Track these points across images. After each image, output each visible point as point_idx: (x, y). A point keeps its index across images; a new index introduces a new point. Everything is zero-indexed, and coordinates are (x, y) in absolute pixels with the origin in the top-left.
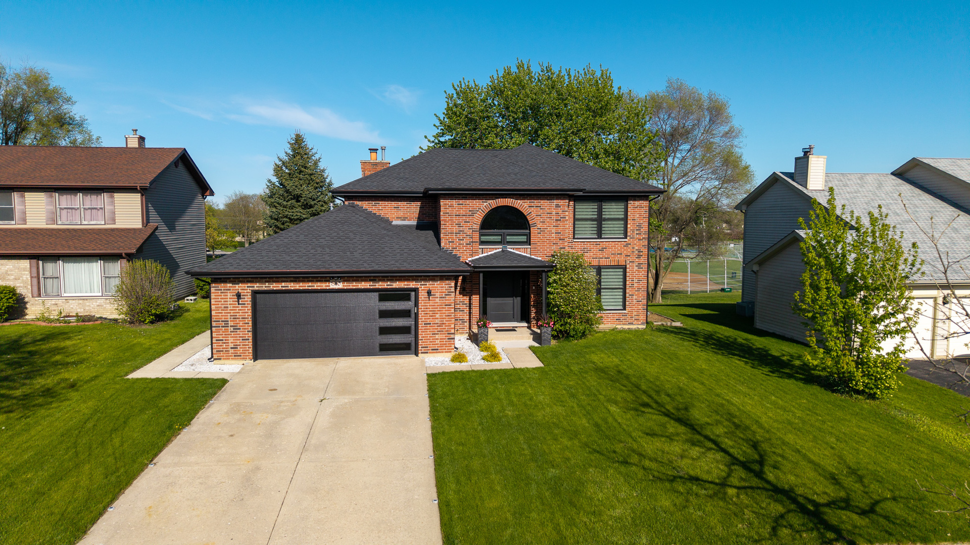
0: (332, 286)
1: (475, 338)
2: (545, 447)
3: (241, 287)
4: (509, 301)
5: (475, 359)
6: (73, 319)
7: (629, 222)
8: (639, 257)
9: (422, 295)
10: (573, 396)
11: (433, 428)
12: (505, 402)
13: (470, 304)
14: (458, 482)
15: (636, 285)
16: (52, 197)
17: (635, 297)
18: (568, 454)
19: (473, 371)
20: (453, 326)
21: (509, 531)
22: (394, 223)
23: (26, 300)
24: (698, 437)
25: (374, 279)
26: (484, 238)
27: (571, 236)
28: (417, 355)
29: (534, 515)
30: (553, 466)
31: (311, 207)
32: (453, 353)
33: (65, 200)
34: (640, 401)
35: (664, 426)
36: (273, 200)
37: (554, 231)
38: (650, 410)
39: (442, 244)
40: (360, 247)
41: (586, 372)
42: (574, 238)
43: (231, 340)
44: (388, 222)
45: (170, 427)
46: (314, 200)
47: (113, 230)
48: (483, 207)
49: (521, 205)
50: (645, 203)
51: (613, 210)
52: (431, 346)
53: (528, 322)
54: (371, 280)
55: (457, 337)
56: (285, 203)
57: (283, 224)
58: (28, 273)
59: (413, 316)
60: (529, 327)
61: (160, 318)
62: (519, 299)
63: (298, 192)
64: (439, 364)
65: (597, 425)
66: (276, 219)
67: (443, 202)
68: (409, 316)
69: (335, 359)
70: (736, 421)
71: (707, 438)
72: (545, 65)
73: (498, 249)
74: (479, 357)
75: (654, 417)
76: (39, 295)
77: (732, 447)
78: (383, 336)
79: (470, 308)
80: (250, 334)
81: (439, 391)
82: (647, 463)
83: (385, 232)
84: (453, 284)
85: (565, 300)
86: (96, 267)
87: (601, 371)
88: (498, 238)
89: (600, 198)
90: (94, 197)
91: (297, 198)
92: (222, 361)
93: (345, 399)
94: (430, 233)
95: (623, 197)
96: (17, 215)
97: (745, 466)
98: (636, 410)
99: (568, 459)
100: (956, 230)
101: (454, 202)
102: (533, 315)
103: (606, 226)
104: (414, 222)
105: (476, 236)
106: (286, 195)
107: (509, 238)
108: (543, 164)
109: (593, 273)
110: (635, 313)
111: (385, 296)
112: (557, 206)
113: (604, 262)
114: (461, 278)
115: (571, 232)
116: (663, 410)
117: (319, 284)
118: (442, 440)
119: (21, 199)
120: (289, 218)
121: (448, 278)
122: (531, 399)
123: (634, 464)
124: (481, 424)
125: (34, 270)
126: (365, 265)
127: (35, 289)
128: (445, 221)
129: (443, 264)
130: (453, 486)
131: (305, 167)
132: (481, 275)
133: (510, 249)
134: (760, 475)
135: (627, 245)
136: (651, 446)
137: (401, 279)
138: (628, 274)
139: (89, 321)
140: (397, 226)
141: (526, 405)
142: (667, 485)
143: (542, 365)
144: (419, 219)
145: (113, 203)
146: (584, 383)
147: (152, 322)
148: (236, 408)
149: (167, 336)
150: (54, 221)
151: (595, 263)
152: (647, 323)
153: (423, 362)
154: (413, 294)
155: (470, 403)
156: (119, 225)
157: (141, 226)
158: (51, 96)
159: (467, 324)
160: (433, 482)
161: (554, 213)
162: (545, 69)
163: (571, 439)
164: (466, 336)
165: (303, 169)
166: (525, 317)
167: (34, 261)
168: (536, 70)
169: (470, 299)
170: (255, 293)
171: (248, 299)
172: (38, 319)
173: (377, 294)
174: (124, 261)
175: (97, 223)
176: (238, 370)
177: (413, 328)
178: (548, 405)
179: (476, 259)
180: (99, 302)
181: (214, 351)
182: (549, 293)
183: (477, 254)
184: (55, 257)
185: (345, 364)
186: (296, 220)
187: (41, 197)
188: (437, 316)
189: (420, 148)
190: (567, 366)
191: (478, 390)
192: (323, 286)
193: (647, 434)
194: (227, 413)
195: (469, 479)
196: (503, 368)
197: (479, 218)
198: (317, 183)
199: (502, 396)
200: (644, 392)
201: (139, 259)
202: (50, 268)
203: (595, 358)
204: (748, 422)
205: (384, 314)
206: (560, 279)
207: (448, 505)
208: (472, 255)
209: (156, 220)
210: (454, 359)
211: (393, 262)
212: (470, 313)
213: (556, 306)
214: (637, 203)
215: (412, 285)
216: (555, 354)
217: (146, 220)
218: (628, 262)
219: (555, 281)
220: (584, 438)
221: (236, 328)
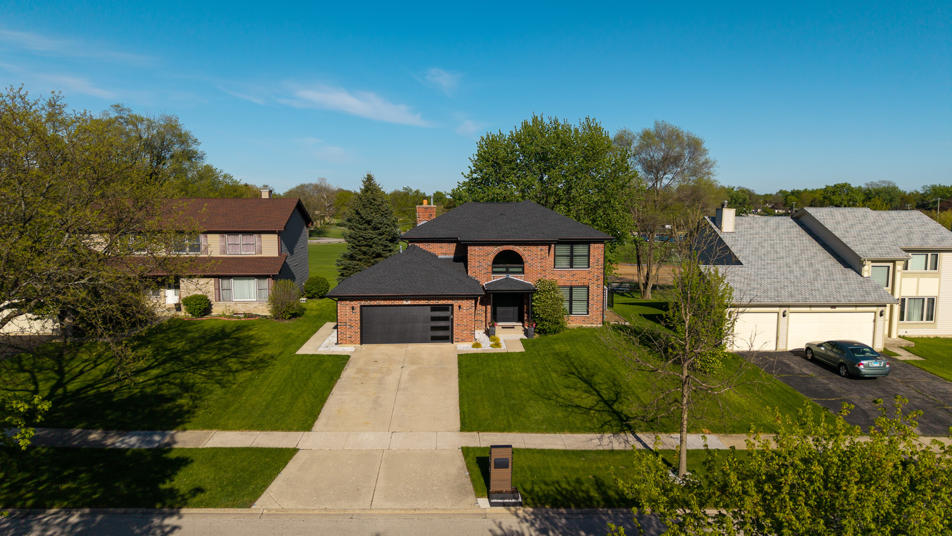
0: (405, 303)
1: (488, 333)
2: (512, 392)
3: (353, 303)
4: (511, 309)
5: (486, 345)
6: (242, 316)
7: (591, 257)
8: (598, 280)
9: (456, 308)
10: (534, 368)
11: (459, 382)
12: (498, 371)
13: (486, 311)
14: (469, 404)
15: (595, 298)
16: (223, 237)
17: (594, 306)
18: (523, 395)
19: (484, 353)
20: (473, 326)
21: (488, 422)
22: (439, 257)
23: (212, 303)
24: (591, 389)
25: (428, 299)
26: (495, 270)
27: (553, 267)
28: (452, 343)
29: (500, 417)
30: (514, 400)
31: (379, 229)
32: (474, 342)
33: (230, 239)
34: (570, 371)
35: (576, 384)
36: (351, 224)
37: (539, 265)
38: (573, 376)
39: (469, 274)
40: (420, 279)
41: (547, 355)
42: (555, 268)
43: (348, 333)
44: (435, 256)
45: (332, 379)
46: (381, 224)
47: (261, 258)
48: (495, 250)
49: (519, 249)
50: (602, 245)
51: (580, 250)
52: (461, 338)
53: (523, 322)
54: (426, 300)
55: (477, 332)
56: (360, 226)
57: (359, 242)
58: (213, 286)
59: (450, 320)
60: (523, 326)
61: (294, 316)
62: (517, 308)
63: (369, 218)
64: (465, 349)
65: (542, 383)
66: (353, 238)
67: (469, 248)
68: (448, 330)
69: (406, 345)
70: (616, 382)
71: (595, 390)
72: (553, 118)
73: (504, 276)
74: (489, 345)
75: (574, 379)
76: (220, 301)
77: (605, 394)
78: (433, 332)
79: (486, 314)
80: (359, 330)
81: (464, 364)
82: (559, 400)
83: (434, 269)
84: (473, 302)
85: (542, 311)
86: (253, 283)
87: (557, 354)
88: (504, 270)
89: (572, 243)
90: (249, 237)
91: (369, 223)
92: (343, 345)
93: (414, 367)
94: (462, 264)
95: (587, 242)
96: (203, 248)
97: (606, 402)
98: (566, 375)
99: (522, 397)
100: (811, 265)
101: (477, 248)
102: (526, 318)
103: (576, 260)
104: (452, 256)
105: (490, 268)
106: (361, 220)
107: (511, 270)
108: (536, 217)
109: (567, 290)
110: (595, 317)
111: (434, 308)
112: (541, 250)
113: (574, 283)
114: (479, 298)
115: (553, 264)
116: (580, 376)
117: (397, 302)
118: (463, 387)
119: (205, 239)
120: (364, 238)
121: (471, 299)
122: (512, 369)
123: (553, 400)
124: (483, 380)
125: (217, 285)
126: (424, 291)
127: (217, 296)
128: (471, 259)
129: (468, 290)
130: (467, 406)
131: (374, 200)
132: (492, 295)
133: (511, 276)
134: (610, 406)
135: (590, 272)
136: (563, 392)
137: (443, 299)
138: (590, 291)
139: (252, 317)
140: (441, 259)
141: (508, 372)
142: (564, 408)
143: (524, 351)
144: (455, 254)
145: (260, 241)
146: (543, 361)
147: (290, 318)
148: (359, 371)
149: (304, 328)
150: (225, 252)
151: (569, 284)
152: (603, 323)
153: (456, 347)
154: (450, 307)
155: (479, 370)
156: (264, 255)
157: (277, 255)
158: (183, 138)
159: (484, 323)
160: (458, 404)
161: (539, 254)
162: (553, 122)
163: (526, 388)
164: (484, 331)
165: (373, 201)
166: (521, 319)
167: (217, 279)
168: (546, 121)
169: (486, 308)
170: (362, 306)
171: (358, 310)
172: (220, 316)
173: (429, 307)
174: (270, 279)
175: (251, 253)
176: (353, 350)
177: (450, 327)
178: (519, 372)
179: (489, 283)
180: (255, 305)
181: (339, 339)
182: (533, 306)
183: (490, 279)
184: (229, 277)
185: (412, 347)
186: (368, 239)
187: (217, 236)
188: (464, 320)
189: (458, 182)
190: (538, 351)
191: (485, 364)
192: (400, 303)
193: (566, 387)
194: (356, 373)
195: (474, 403)
196: (501, 352)
197: (491, 257)
198: (383, 212)
199: (497, 367)
200: (575, 367)
201: (281, 279)
202: (225, 283)
203: (556, 347)
204: (621, 383)
205: (434, 319)
206: (540, 298)
207: (464, 412)
208: (487, 281)
209: (286, 252)
210: (474, 346)
211: (439, 289)
212: (486, 316)
213: (537, 314)
214: (596, 245)
215: (450, 302)
216: (534, 343)
217: (280, 252)
218: (590, 283)
219: (537, 299)
220: (533, 388)
221: (351, 326)
